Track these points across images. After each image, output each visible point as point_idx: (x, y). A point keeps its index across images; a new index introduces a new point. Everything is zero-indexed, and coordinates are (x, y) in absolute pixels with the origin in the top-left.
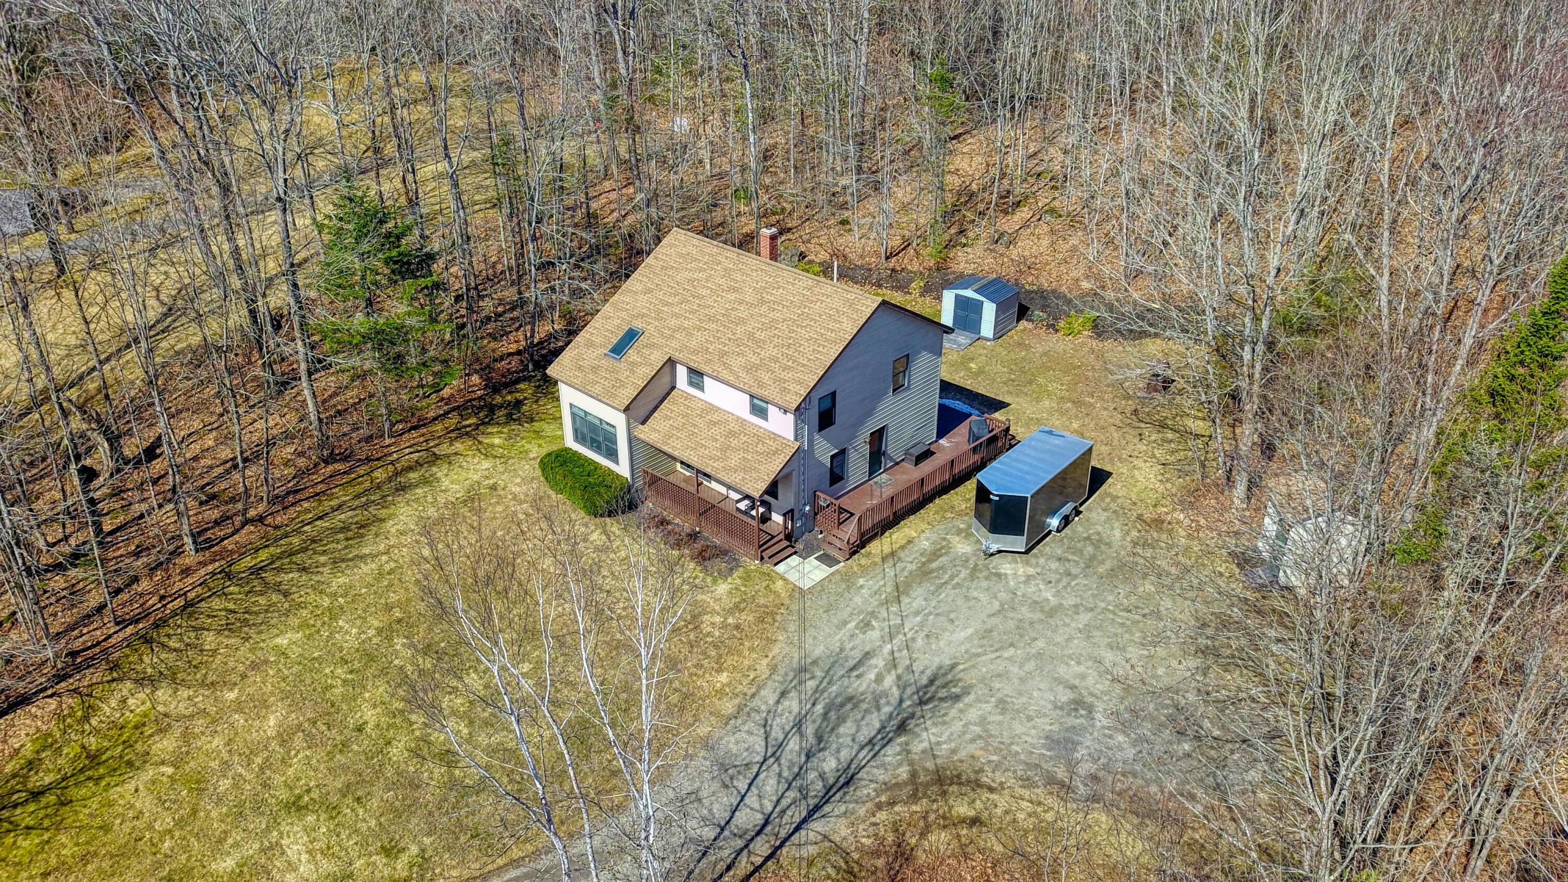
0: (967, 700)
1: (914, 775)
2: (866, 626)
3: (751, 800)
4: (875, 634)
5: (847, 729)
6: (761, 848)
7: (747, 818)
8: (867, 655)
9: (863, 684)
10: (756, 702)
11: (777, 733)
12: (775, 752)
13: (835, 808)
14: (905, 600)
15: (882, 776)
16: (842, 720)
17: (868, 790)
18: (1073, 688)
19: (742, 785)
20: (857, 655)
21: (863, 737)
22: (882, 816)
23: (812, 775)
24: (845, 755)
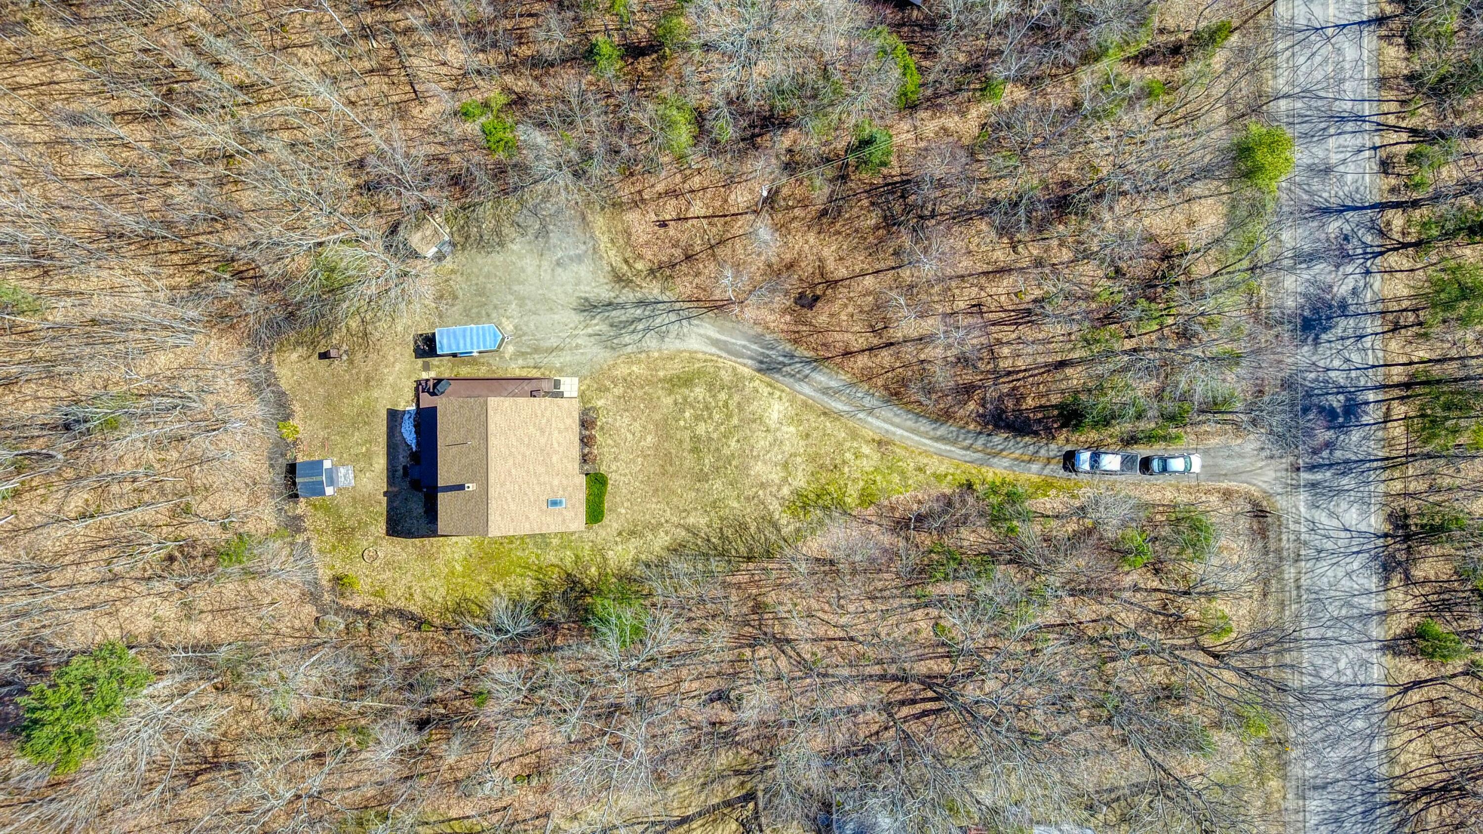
0: (583, 295)
1: (624, 287)
2: (578, 346)
3: (667, 321)
4: (579, 341)
5: (623, 318)
6: (677, 306)
7: (673, 317)
8: (590, 336)
9: (604, 327)
10: (635, 350)
11: (640, 335)
12: (648, 329)
13: (651, 298)
14: (555, 345)
15: (631, 296)
16: (621, 322)
17: (639, 295)
18: (553, 270)
19: (664, 328)
20: (592, 339)
21: (623, 311)
22: (644, 285)
23: (647, 313)
24: (632, 311)
